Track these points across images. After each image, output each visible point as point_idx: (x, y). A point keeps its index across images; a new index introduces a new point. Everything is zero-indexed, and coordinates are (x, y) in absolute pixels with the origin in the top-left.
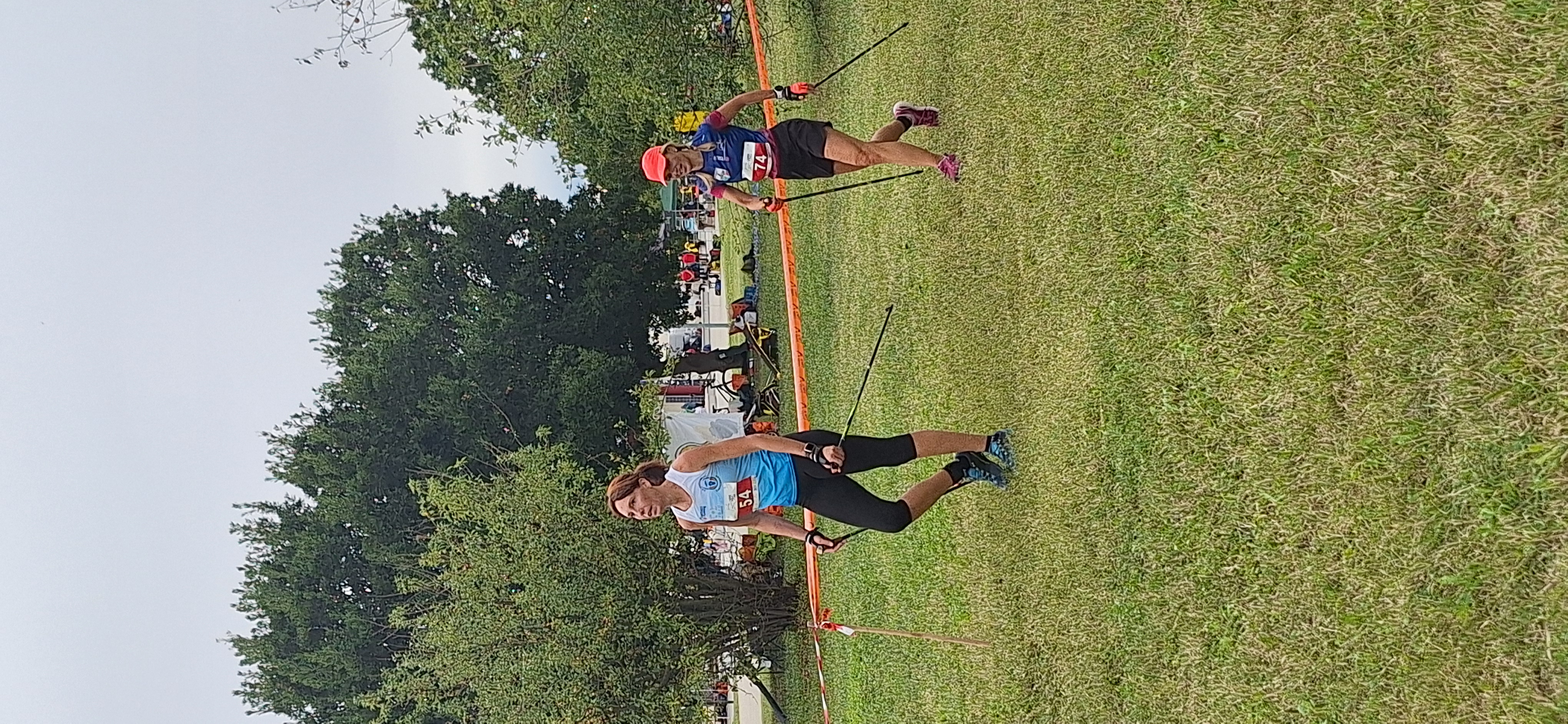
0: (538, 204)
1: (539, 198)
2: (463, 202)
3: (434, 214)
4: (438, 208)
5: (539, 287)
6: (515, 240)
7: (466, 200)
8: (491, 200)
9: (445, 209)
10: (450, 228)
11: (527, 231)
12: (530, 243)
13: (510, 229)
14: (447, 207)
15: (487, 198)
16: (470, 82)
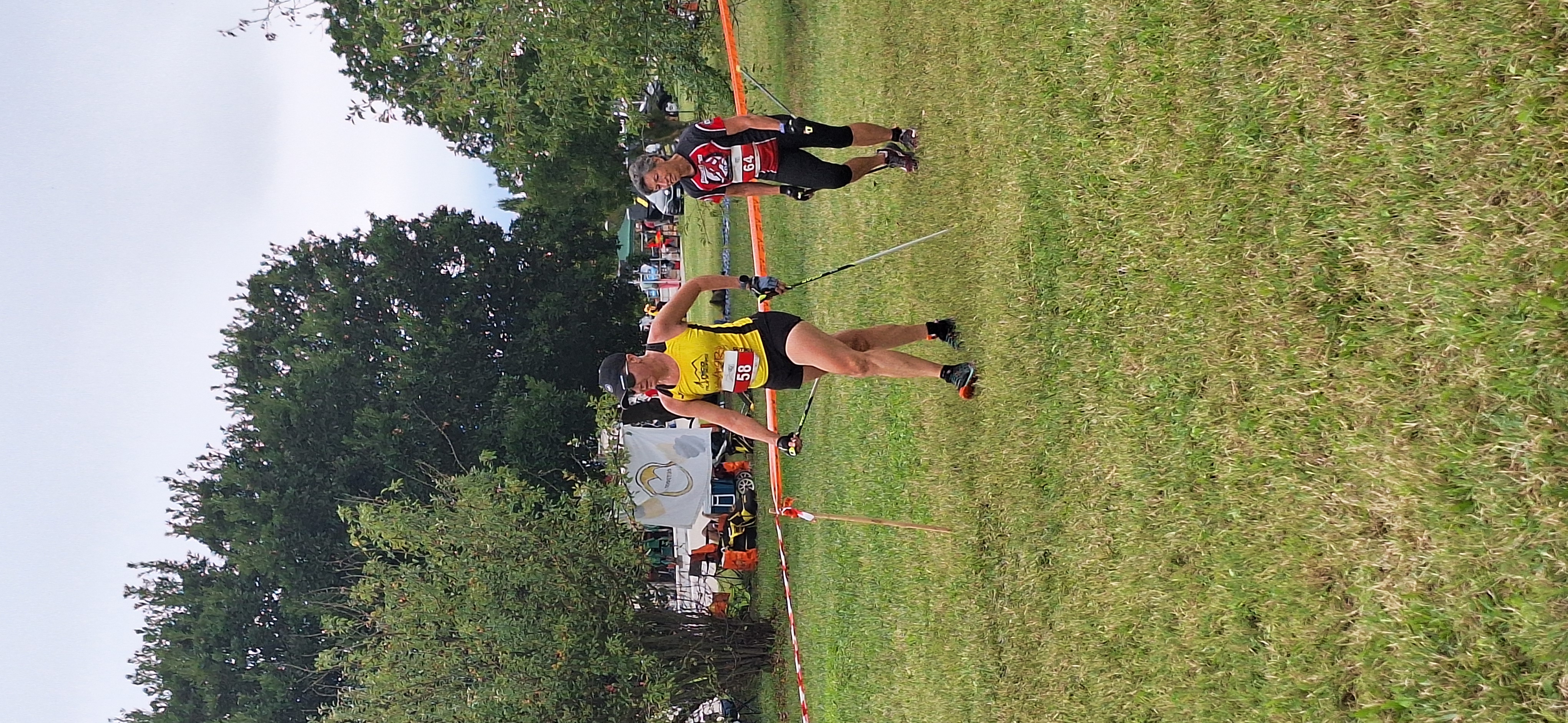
0: (476, 227)
1: (477, 221)
2: (389, 226)
4: (361, 233)
6: (449, 269)
7: (393, 224)
9: (368, 234)
10: (374, 257)
11: (463, 258)
12: (468, 271)
13: (444, 257)
14: (373, 228)
15: (417, 222)
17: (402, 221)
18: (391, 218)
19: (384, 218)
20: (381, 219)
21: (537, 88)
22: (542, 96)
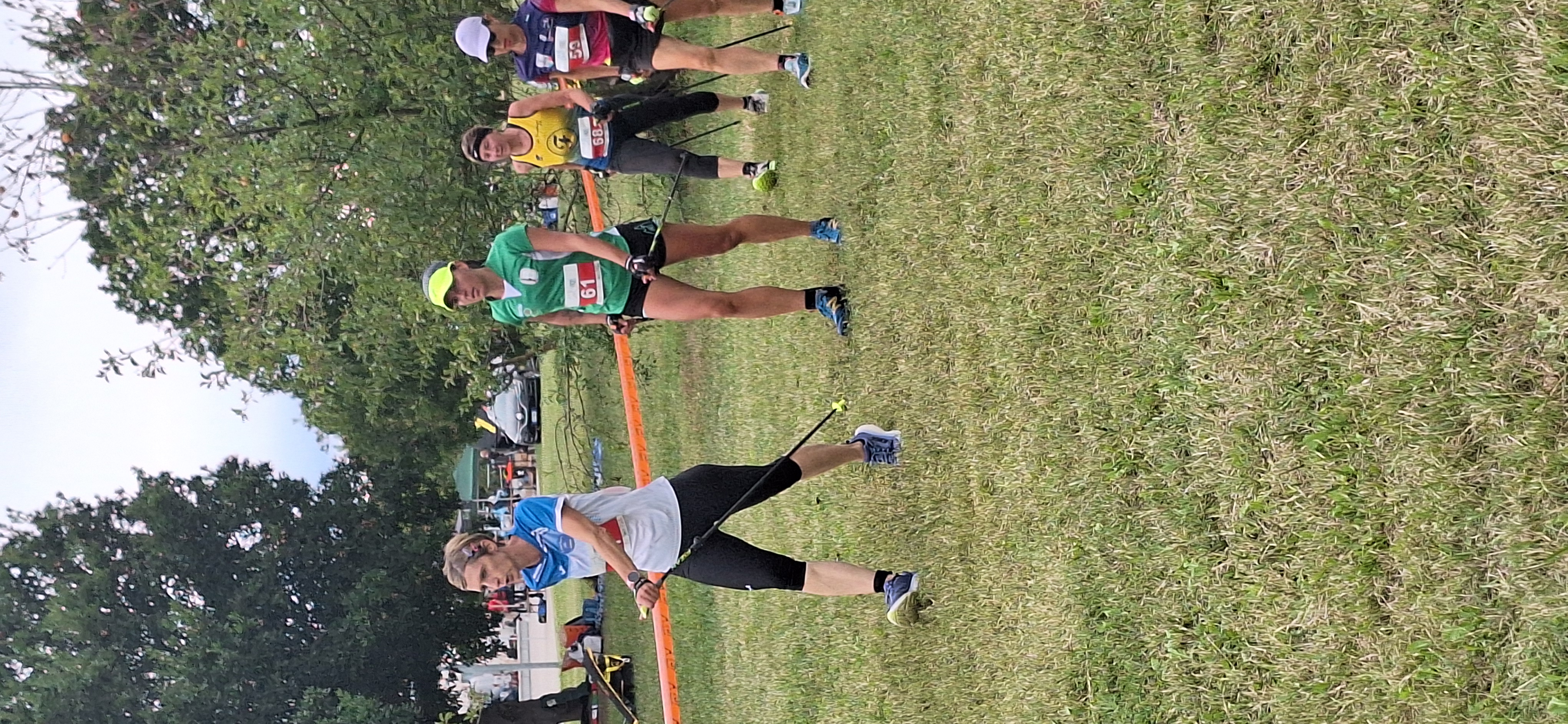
0: (275, 485)
1: (277, 477)
3: (119, 506)
4: (125, 495)
5: (278, 606)
6: (240, 540)
7: (167, 482)
8: (204, 481)
9: (136, 496)
11: (258, 526)
12: (264, 542)
14: (139, 494)
16: (174, 311)
17: (178, 480)
18: (165, 475)
19: (155, 474)
20: (151, 477)
21: (352, 331)
22: (360, 339)
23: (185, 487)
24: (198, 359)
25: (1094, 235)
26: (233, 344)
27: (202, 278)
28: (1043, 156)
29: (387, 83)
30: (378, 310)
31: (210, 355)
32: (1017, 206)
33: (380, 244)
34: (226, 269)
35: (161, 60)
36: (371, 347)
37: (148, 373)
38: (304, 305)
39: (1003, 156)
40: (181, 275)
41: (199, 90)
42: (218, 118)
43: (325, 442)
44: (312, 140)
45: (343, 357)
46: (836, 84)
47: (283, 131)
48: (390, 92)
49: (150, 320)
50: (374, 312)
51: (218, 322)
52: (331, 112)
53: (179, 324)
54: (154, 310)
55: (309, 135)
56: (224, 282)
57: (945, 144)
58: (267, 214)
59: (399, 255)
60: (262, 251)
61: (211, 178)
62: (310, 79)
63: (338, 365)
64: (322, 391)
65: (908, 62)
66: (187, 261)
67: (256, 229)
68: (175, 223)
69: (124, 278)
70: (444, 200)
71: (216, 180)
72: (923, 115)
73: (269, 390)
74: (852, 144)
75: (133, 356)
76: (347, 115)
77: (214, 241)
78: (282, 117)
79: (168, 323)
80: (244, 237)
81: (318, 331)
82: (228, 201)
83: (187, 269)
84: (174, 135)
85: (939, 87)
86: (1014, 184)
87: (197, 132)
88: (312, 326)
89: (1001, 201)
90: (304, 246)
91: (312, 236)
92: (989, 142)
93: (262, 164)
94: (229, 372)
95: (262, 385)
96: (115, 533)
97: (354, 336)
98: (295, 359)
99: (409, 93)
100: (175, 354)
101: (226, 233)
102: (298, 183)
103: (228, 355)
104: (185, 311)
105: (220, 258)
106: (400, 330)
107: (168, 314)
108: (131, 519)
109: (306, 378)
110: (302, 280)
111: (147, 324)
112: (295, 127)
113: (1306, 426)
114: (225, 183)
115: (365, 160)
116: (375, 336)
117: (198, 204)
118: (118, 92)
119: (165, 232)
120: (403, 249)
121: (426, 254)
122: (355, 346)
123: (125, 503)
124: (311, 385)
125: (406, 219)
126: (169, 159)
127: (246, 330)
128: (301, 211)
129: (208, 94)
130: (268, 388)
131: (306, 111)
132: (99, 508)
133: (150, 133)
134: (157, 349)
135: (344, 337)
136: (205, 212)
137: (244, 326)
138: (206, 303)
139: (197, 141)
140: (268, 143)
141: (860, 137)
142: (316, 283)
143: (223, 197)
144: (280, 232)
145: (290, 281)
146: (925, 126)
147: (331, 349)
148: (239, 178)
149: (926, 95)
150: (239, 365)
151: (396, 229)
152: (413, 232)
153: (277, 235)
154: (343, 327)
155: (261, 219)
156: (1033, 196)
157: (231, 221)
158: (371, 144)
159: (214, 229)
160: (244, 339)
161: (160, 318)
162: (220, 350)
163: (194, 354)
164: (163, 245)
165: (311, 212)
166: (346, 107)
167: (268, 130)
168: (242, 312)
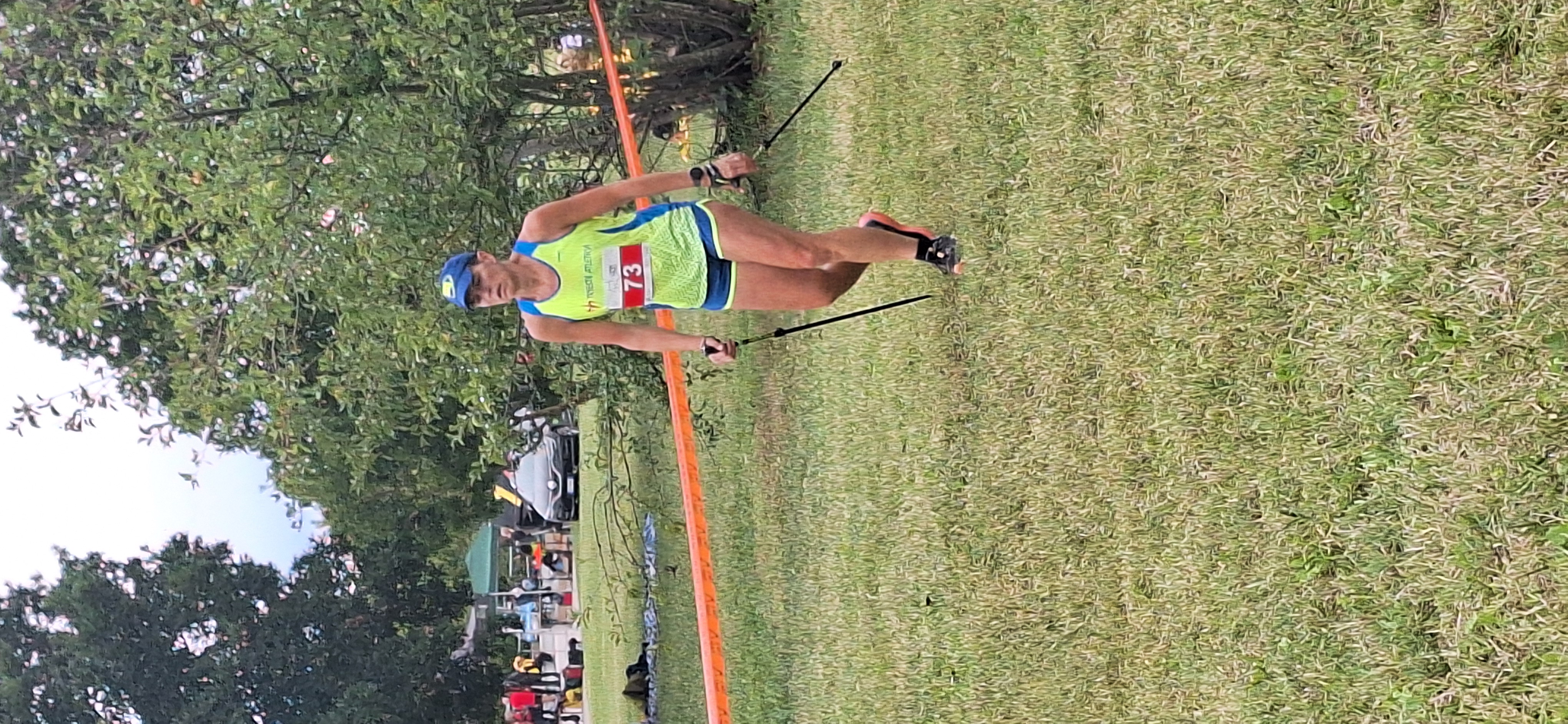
0: (234, 571)
1: (237, 561)
2: (90, 569)
3: (35, 596)
4: (43, 582)
6: (189, 642)
7: (97, 567)
9: (56, 583)
10: (65, 621)
11: (212, 624)
12: (221, 645)
13: (180, 620)
14: (61, 581)
15: (137, 561)
16: (109, 345)
17: (111, 563)
18: (95, 558)
19: (83, 556)
20: (77, 560)
21: (334, 373)
22: (343, 384)
23: (120, 573)
24: (136, 407)
25: (1282, 260)
26: (181, 388)
27: (145, 303)
28: (1219, 156)
29: (381, 53)
30: (368, 348)
31: (154, 402)
32: (1185, 221)
33: (370, 262)
34: (174, 291)
35: (92, 21)
36: (359, 394)
37: (73, 425)
38: (272, 338)
39: (1166, 156)
40: (118, 298)
41: (141, 61)
42: (166, 96)
43: (297, 517)
44: (285, 125)
45: (323, 406)
46: (957, 59)
47: (248, 113)
48: (385, 63)
49: (78, 356)
50: (364, 348)
51: (164, 360)
52: (309, 90)
53: (115, 361)
54: (84, 343)
55: (281, 119)
56: (170, 308)
57: (1094, 139)
58: (225, 220)
59: (394, 275)
60: (220, 267)
61: (154, 174)
62: (283, 46)
63: (315, 417)
64: (294, 451)
65: (1046, 30)
66: (123, 281)
67: (212, 240)
68: (108, 231)
69: (46, 302)
70: (452, 204)
71: (162, 176)
72: (1066, 100)
73: (229, 448)
74: (977, 137)
75: (53, 403)
76: (330, 93)
77: (160, 257)
78: (246, 97)
79: (100, 361)
80: (197, 251)
81: (291, 373)
82: (176, 203)
83: (126, 291)
84: (110, 118)
85: (1085, 65)
86: (1180, 193)
87: (138, 115)
88: (283, 366)
89: (1165, 214)
90: (274, 263)
91: (283, 251)
92: (1149, 137)
93: (221, 156)
94: (175, 425)
95: (219, 442)
96: (31, 631)
97: (336, 380)
98: (261, 408)
99: (409, 66)
100: (108, 401)
101: (174, 245)
102: (267, 181)
103: (175, 402)
104: (124, 344)
105: (169, 276)
106: (396, 373)
107: (101, 349)
108: (51, 613)
109: (274, 434)
110: (271, 308)
111: (74, 361)
112: (263, 108)
113: (1552, 516)
114: (174, 181)
115: (351, 151)
116: (362, 380)
117: (138, 207)
118: (38, 63)
119: (96, 242)
120: (400, 267)
121: (429, 274)
122: (337, 392)
123: (43, 593)
124: (281, 443)
125: (403, 227)
126: (101, 148)
127: (197, 371)
128: (270, 217)
129: (152, 66)
130: (228, 445)
131: (278, 87)
132: (9, 599)
133: (78, 115)
134: (85, 395)
135: (324, 381)
136: (148, 216)
137: (195, 365)
138: (148, 335)
139: (138, 126)
140: (228, 129)
141: (986, 128)
142: (288, 310)
143: (169, 199)
144: (242, 243)
145: (254, 308)
146: (1068, 115)
147: (307, 396)
148: (191, 174)
149: (1070, 75)
150: (190, 416)
151: (390, 241)
152: (411, 245)
153: (239, 249)
154: (322, 369)
155: (220, 228)
156: (1205, 208)
157: (182, 230)
158: (361, 132)
159: (158, 240)
160: (196, 383)
161: (92, 353)
162: (166, 396)
163: (133, 401)
164: (94, 259)
165: (282, 218)
166: (328, 84)
167: (229, 111)
168: (193, 347)
